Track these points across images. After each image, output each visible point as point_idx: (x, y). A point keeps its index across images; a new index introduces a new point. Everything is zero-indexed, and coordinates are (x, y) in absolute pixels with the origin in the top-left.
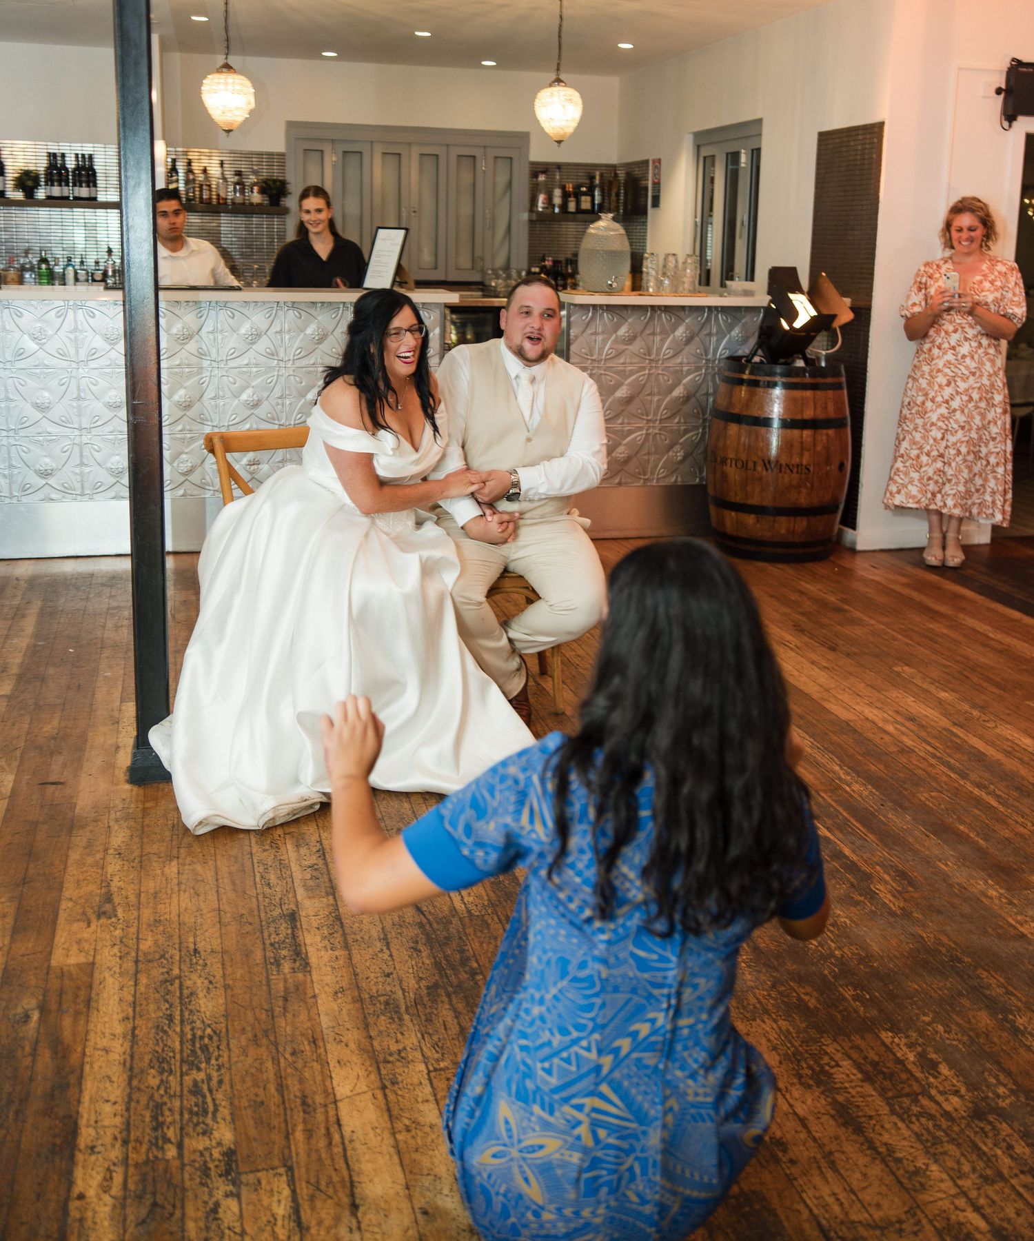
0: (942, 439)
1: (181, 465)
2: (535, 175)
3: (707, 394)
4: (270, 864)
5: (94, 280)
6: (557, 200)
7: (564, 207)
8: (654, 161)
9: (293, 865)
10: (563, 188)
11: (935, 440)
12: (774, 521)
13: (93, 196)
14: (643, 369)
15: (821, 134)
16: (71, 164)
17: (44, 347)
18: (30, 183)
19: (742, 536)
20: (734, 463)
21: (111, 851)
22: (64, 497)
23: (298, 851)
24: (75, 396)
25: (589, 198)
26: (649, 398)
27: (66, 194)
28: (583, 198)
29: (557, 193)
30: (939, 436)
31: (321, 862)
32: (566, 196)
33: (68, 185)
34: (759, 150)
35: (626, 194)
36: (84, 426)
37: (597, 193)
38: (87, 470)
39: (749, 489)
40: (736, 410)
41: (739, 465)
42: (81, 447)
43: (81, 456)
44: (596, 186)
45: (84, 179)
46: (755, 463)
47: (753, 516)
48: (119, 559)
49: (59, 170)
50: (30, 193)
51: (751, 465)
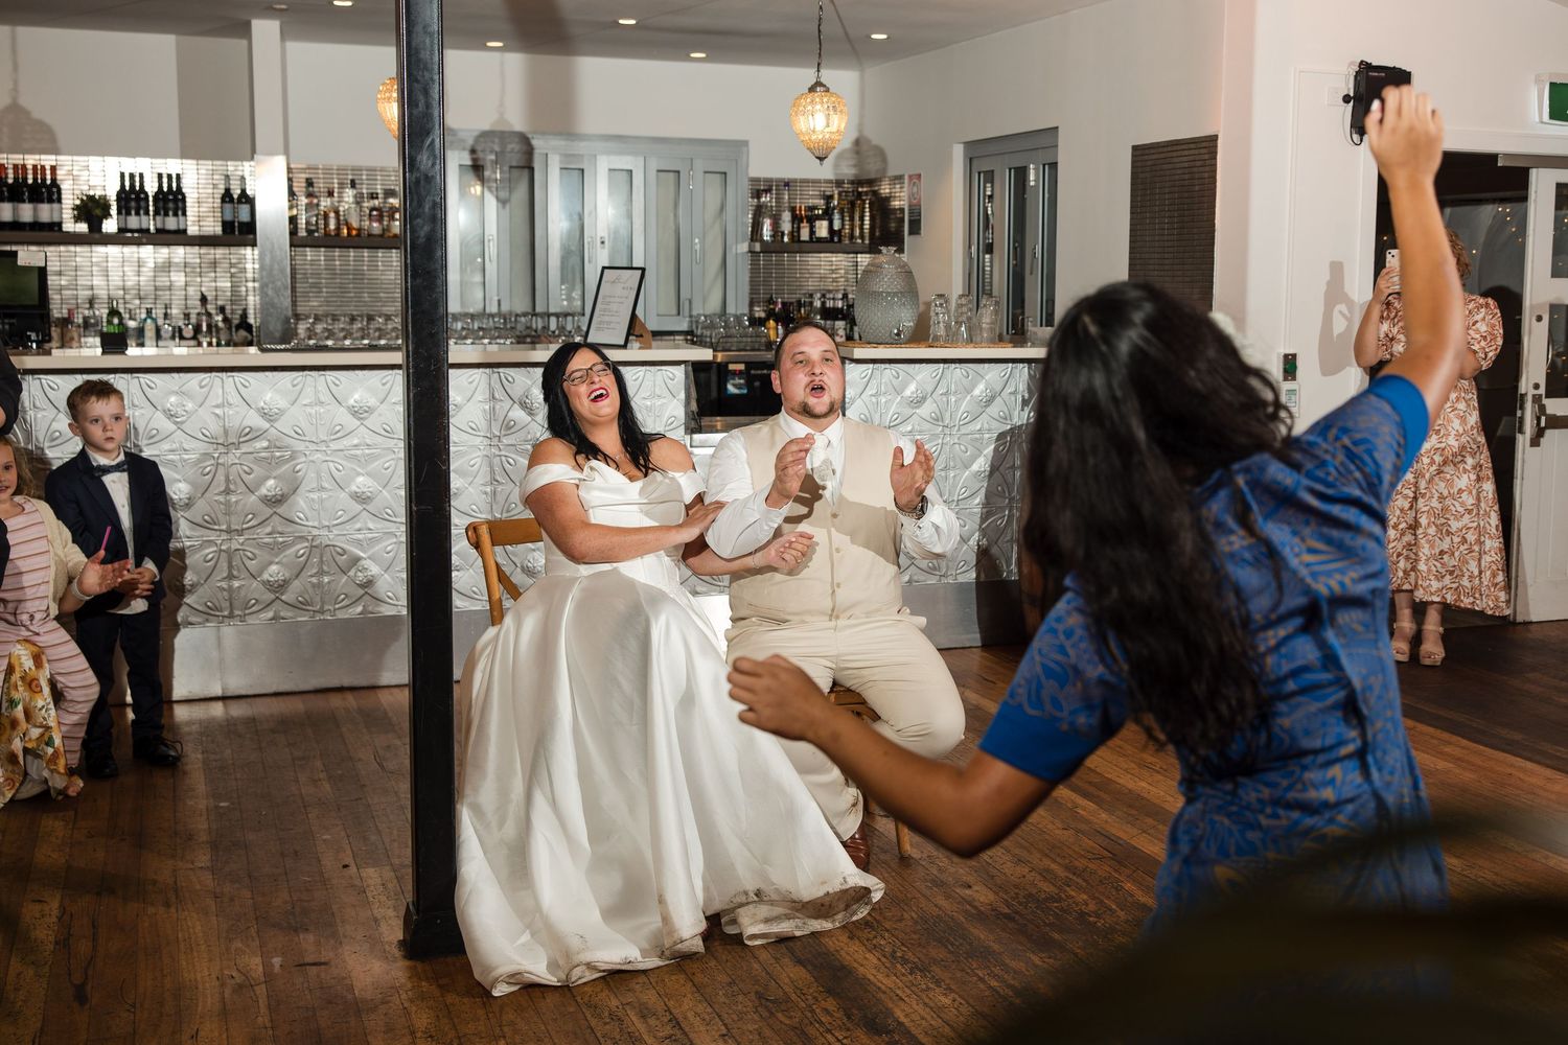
0: (1411, 508)
1: (359, 574)
2: (757, 194)
3: (1013, 467)
4: (618, 1037)
5: (182, 338)
6: (786, 227)
7: (795, 236)
8: (910, 177)
9: (646, 1037)
10: (793, 210)
11: (1402, 510)
13: (182, 227)
14: (935, 436)
15: (1135, 148)
16: (151, 188)
17: (183, 427)
18: (97, 212)
21: (419, 1035)
22: (207, 620)
23: (647, 1023)
24: (222, 489)
25: (825, 223)
27: (144, 226)
28: (818, 223)
29: (787, 216)
30: (1407, 505)
31: (678, 1032)
32: (796, 219)
33: (147, 213)
34: (1054, 166)
35: (872, 218)
36: (234, 527)
37: (836, 217)
38: (236, 584)
42: (230, 554)
43: (230, 567)
44: (834, 208)
45: (171, 205)
48: (280, 699)
49: (137, 194)
50: (95, 227)
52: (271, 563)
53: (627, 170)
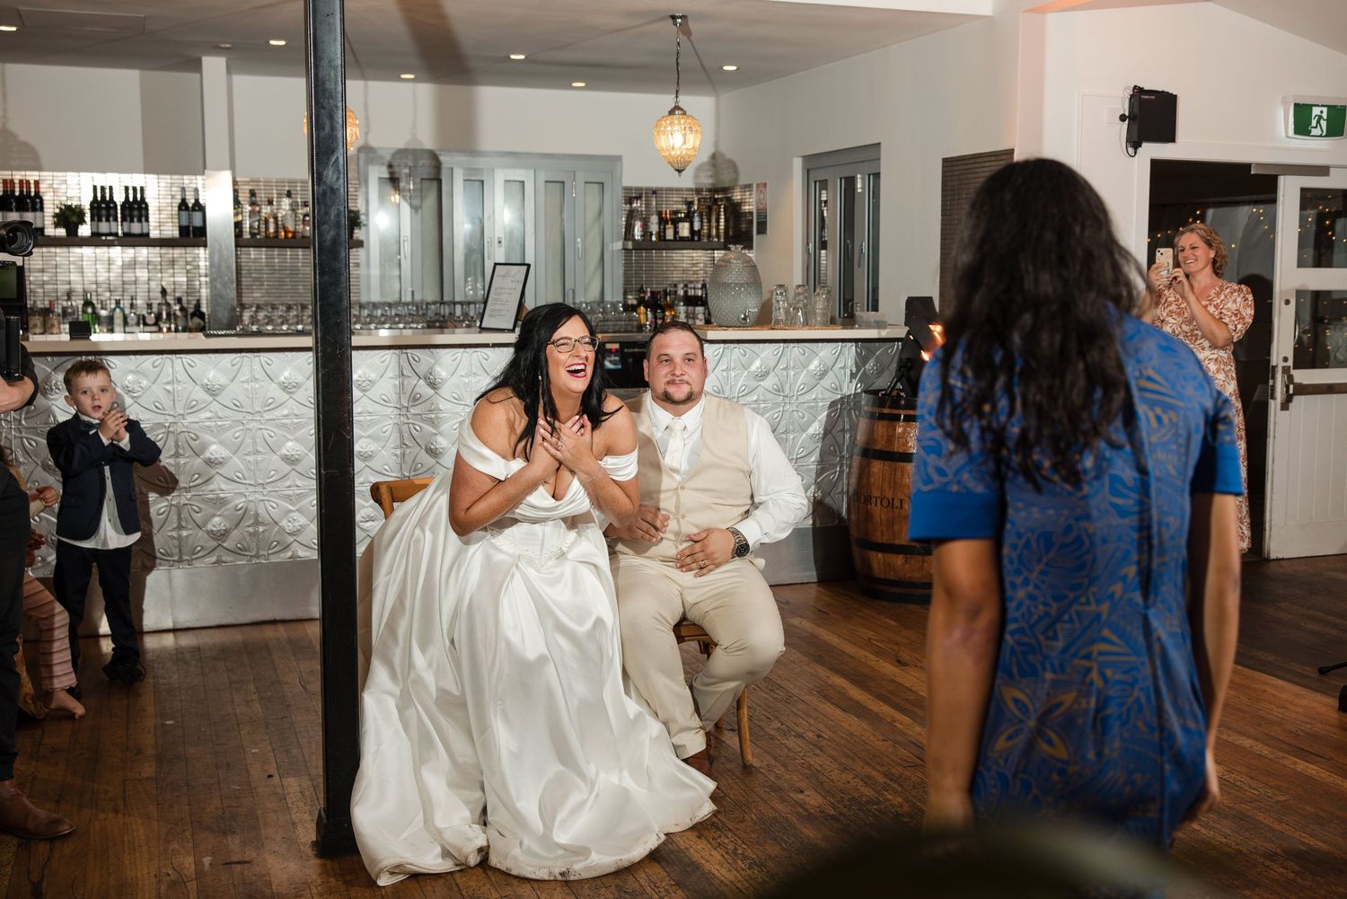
1: (289, 524)
2: (630, 201)
3: (843, 430)
5: (146, 324)
6: (654, 228)
7: (661, 235)
8: (758, 185)
10: (660, 214)
12: (924, 561)
13: (145, 231)
14: (777, 405)
15: (945, 161)
16: (119, 198)
18: (74, 219)
19: (892, 578)
20: (879, 501)
24: (172, 453)
25: (687, 225)
26: (784, 436)
27: (113, 230)
28: (680, 225)
29: (654, 219)
32: (663, 221)
33: (116, 220)
34: (877, 175)
35: (726, 220)
37: (696, 219)
38: (185, 533)
39: (896, 528)
40: (878, 447)
41: (885, 504)
42: (179, 508)
43: (179, 518)
44: (694, 212)
45: (136, 213)
46: (901, 500)
47: (901, 556)
48: (222, 630)
49: (108, 203)
50: (72, 231)
51: (897, 503)
52: (214, 515)
53: (521, 182)
